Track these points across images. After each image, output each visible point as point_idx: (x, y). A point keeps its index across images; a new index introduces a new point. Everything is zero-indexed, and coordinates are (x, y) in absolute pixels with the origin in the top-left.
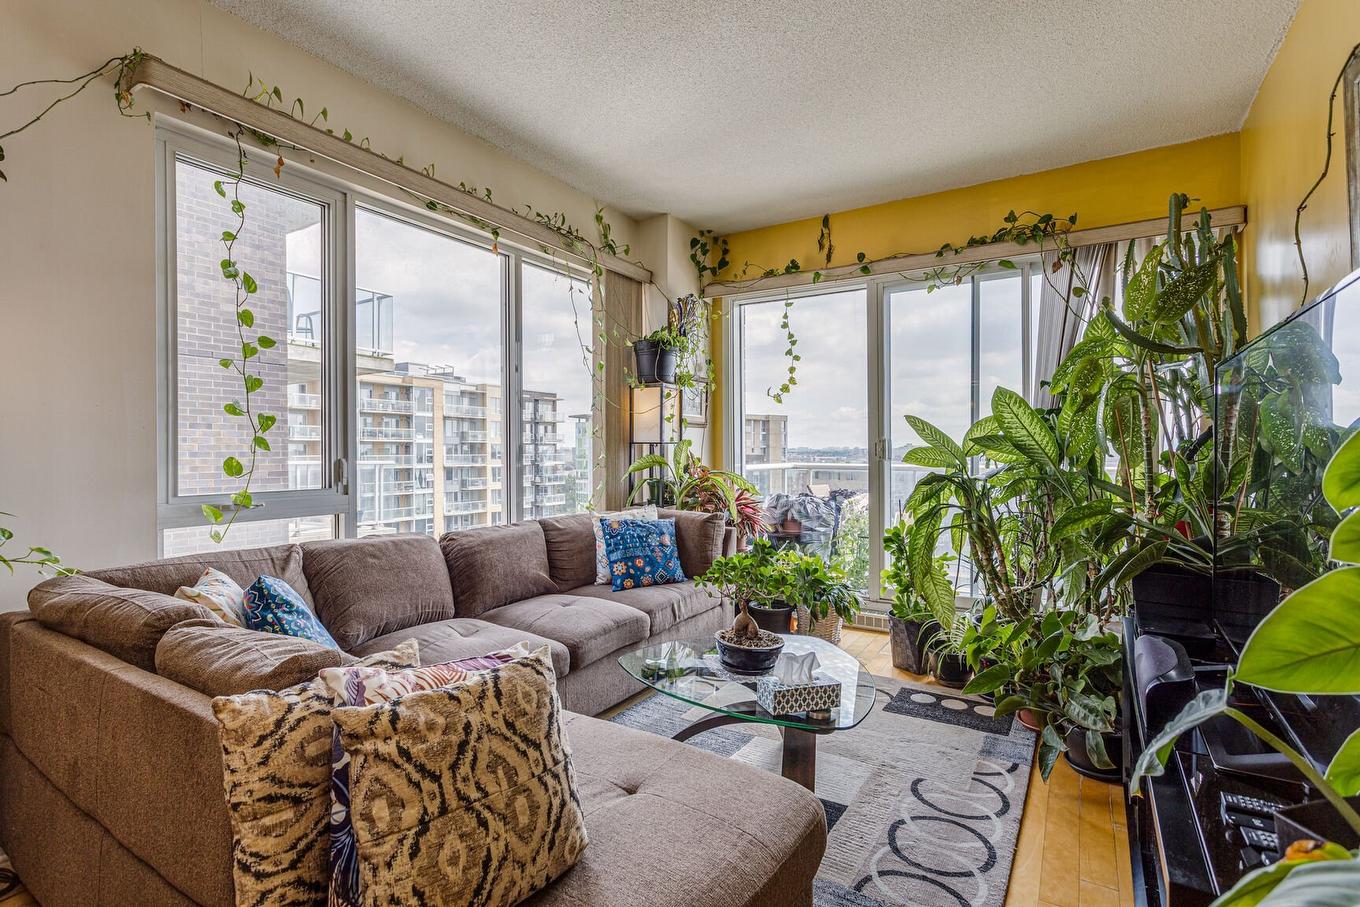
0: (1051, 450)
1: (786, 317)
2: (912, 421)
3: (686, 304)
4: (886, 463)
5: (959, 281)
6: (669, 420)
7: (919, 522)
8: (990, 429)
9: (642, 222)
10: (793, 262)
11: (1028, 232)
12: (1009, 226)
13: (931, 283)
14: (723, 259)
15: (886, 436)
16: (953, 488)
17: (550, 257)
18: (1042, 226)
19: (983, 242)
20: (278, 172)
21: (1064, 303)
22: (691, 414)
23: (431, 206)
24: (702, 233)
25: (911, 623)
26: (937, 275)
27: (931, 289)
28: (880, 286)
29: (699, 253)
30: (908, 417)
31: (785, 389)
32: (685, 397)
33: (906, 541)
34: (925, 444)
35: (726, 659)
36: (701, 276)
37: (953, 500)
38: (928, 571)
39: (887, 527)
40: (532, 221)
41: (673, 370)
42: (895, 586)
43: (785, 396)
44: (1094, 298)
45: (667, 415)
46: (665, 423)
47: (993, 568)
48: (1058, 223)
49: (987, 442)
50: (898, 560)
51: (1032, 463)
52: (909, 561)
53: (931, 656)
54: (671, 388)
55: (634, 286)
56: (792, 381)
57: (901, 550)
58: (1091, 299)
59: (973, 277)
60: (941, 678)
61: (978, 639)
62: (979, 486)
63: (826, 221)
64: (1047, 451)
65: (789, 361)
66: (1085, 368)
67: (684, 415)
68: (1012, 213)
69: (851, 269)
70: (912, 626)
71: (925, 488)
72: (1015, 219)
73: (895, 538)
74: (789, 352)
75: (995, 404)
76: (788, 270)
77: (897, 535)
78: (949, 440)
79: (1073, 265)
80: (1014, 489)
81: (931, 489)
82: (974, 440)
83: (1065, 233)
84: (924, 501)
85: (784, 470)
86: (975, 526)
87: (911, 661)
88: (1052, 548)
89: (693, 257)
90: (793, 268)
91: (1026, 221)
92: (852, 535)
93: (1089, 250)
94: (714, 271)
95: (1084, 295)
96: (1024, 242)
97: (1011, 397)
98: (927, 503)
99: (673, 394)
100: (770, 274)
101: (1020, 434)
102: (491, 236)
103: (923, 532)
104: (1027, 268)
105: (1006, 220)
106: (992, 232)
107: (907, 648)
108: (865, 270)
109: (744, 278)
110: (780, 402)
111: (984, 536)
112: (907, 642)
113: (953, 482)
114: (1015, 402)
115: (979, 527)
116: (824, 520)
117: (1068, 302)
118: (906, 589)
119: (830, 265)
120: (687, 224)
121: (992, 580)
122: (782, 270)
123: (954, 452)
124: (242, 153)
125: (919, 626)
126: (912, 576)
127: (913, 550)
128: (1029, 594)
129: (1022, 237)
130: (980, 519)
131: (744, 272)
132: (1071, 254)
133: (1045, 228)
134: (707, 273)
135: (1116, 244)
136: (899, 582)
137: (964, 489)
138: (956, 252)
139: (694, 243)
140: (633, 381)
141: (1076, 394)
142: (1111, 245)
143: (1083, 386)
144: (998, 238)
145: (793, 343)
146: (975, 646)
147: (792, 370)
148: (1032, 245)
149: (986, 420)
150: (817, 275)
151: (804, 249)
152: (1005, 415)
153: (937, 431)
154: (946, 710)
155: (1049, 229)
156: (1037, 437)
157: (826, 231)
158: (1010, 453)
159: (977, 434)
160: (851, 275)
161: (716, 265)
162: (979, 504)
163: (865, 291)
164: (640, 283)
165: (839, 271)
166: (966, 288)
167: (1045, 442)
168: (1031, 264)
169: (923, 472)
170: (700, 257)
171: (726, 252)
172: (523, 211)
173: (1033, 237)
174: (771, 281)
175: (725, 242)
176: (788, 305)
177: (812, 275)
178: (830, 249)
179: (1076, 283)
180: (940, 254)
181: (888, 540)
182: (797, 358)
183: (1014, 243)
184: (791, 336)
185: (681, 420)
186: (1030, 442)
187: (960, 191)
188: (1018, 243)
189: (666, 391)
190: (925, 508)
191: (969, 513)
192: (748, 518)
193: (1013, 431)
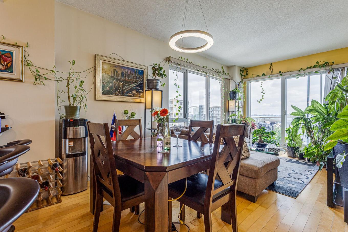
0: (325, 112)
1: (261, 85)
2: (292, 106)
3: (240, 83)
4: (286, 116)
5: (304, 76)
6: (237, 107)
7: (294, 127)
8: (311, 108)
9: (230, 67)
10: (263, 73)
11: (322, 65)
12: (317, 64)
13: (297, 77)
14: (247, 73)
15: (286, 110)
16: (302, 120)
17: (214, 76)
18: (325, 64)
19: (310, 68)
20: (181, 69)
21: (331, 81)
22: (241, 106)
23: (198, 70)
24: (242, 68)
25: (292, 147)
26: (299, 75)
27: (297, 78)
28: (285, 78)
29: (242, 72)
30: (291, 106)
31: (261, 100)
32: (239, 102)
33: (291, 131)
34: (296, 111)
35: (258, 146)
36: (242, 77)
37: (302, 122)
38: (296, 136)
39: (286, 128)
40: (212, 71)
41: (237, 97)
42: (288, 140)
43: (261, 102)
44: (339, 79)
45: (236, 106)
46: (236, 107)
47: (311, 136)
48: (330, 63)
49: (310, 111)
50: (289, 134)
51: (321, 115)
52: (292, 135)
53: (297, 154)
54: (237, 100)
55: (229, 80)
56: (263, 98)
57: (290, 133)
58: (338, 80)
59: (308, 75)
60: (299, 158)
61: (307, 149)
62: (308, 120)
63: (271, 64)
64: (324, 112)
65: (262, 94)
66: (333, 96)
67: (239, 106)
68: (318, 61)
69: (277, 75)
70: (292, 148)
71: (296, 120)
72: (318, 63)
73: (288, 130)
74: (262, 92)
75: (312, 103)
76: (262, 75)
77: (289, 129)
78: (301, 110)
79: (333, 73)
80: (317, 120)
81: (297, 120)
82: (307, 110)
83: (331, 65)
84: (295, 123)
85: (258, 118)
86: (307, 127)
87: (292, 155)
88: (326, 133)
89: (241, 73)
90: (264, 75)
91: (321, 63)
92: (277, 131)
93: (338, 69)
94: (245, 76)
95: (336, 79)
96: (321, 68)
97: (315, 102)
98: (296, 123)
99: (238, 102)
100: (258, 76)
101: (318, 109)
102: (206, 74)
103: (295, 128)
104: (322, 73)
105: (317, 63)
106: (313, 65)
107: (291, 152)
108: (281, 75)
109: (252, 77)
110: (260, 103)
111: (309, 130)
112: (291, 151)
113: (302, 119)
114: (317, 103)
115: (308, 127)
116: (270, 128)
117: (332, 81)
118: (291, 141)
119: (272, 74)
120: (239, 67)
121: (311, 138)
122: (261, 75)
123: (302, 113)
124: (177, 67)
125: (294, 148)
126: (292, 138)
127: (292, 132)
128: (321, 142)
129: (320, 66)
130: (308, 126)
131: (252, 76)
132: (333, 70)
133: (326, 65)
134: (243, 77)
135: (345, 67)
136: (289, 139)
137: (305, 120)
138: (304, 70)
139: (241, 70)
140: (229, 99)
141: (331, 101)
142: (343, 68)
143: (333, 99)
144: (315, 67)
145: (263, 90)
146: (307, 150)
147: (263, 96)
148: (323, 68)
149: (310, 106)
150: (270, 76)
151: (266, 70)
152: (314, 105)
153: (298, 108)
154: (300, 163)
155: (327, 65)
156: (322, 110)
157: (272, 66)
158: (316, 113)
159: (308, 109)
160: (278, 76)
161: (245, 75)
162: (308, 123)
163: (281, 79)
164: (230, 80)
165: (274, 75)
166: (306, 77)
167: (323, 111)
168: (323, 72)
169: (295, 117)
170: (242, 73)
171: (247, 71)
172: (211, 69)
173: (323, 67)
174: (258, 78)
175: (247, 70)
176: (262, 82)
177: (268, 76)
178: (272, 70)
179: (334, 76)
180: (300, 71)
181: (287, 131)
182: (264, 93)
183: (318, 68)
184: (263, 89)
185: (239, 107)
186: (320, 110)
187: (305, 56)
188: (319, 68)
189: (236, 101)
190: (296, 124)
191: (306, 125)
192: (253, 127)
193: (316, 108)
